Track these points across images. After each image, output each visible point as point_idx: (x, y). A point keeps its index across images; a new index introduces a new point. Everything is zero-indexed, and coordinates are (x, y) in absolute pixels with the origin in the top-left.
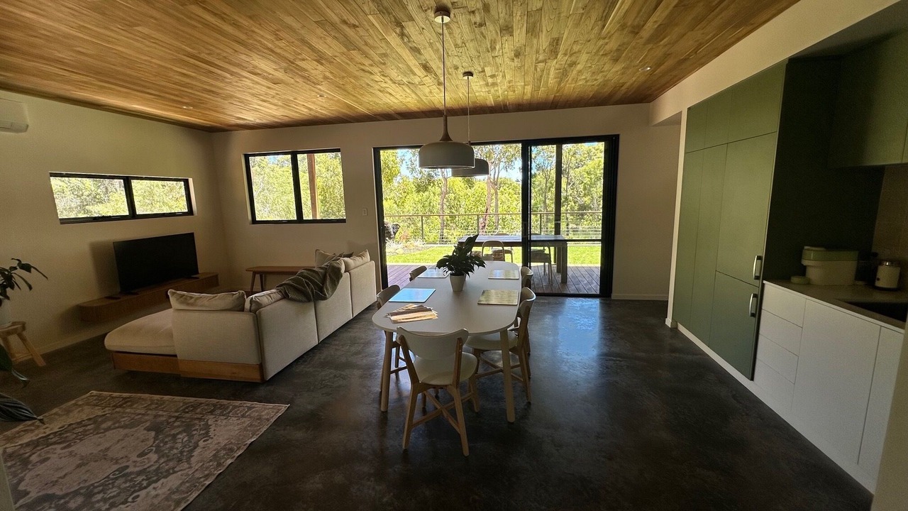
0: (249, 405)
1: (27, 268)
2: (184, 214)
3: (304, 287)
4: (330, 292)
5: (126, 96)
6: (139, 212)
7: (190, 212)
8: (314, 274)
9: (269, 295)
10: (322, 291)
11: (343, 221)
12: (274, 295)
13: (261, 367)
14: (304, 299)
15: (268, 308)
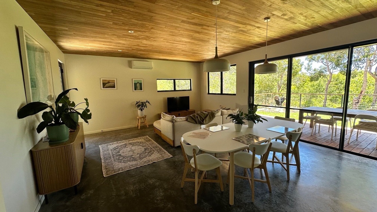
0: (165, 152)
1: (149, 102)
2: (188, 90)
3: (196, 118)
4: (207, 122)
5: (172, 57)
6: (176, 89)
7: (191, 90)
8: (203, 114)
9: (181, 118)
10: (203, 121)
11: (235, 95)
12: (183, 119)
13: (174, 141)
14: (195, 122)
15: (178, 123)
